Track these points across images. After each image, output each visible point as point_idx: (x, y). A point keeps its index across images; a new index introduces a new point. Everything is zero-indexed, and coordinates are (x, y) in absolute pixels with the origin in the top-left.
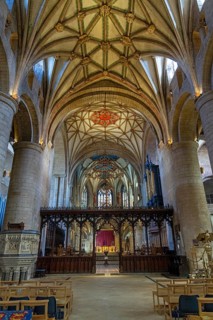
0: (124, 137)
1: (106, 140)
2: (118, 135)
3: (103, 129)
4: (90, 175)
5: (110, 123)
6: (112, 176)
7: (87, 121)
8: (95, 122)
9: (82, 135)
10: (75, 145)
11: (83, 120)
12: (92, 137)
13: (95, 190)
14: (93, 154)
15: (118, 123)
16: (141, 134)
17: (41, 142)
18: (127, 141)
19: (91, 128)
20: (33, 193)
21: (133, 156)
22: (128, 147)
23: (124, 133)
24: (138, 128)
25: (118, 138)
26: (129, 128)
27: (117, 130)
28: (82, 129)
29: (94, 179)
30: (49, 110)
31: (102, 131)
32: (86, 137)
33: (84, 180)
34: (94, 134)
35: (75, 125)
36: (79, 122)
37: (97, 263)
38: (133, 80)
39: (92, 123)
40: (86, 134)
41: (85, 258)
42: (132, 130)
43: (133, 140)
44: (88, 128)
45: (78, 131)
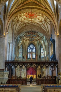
0: (41, 23)
1: (32, 24)
2: (38, 22)
3: (31, 19)
4: (24, 39)
5: (34, 17)
6: (36, 40)
7: (23, 16)
8: (27, 16)
9: (20, 22)
10: (17, 27)
11: (20, 16)
12: (25, 23)
13: (26, 47)
14: (26, 31)
15: (38, 17)
16: (49, 22)
17: (4, 34)
18: (43, 26)
19: (25, 19)
20: (3, 56)
21: (45, 33)
22: (43, 28)
23: (41, 22)
24: (48, 20)
25: (38, 24)
26: (43, 20)
27: (38, 20)
28: (20, 20)
29: (26, 41)
30: (7, 20)
31: (30, 21)
32: (22, 23)
33: (21, 42)
34: (26, 22)
35: (17, 18)
36: (18, 17)
37: (27, 82)
38: (44, 4)
39: (25, 17)
40: (22, 22)
41: (23, 80)
42: (45, 21)
43: (45, 25)
44: (23, 19)
45: (18, 21)
